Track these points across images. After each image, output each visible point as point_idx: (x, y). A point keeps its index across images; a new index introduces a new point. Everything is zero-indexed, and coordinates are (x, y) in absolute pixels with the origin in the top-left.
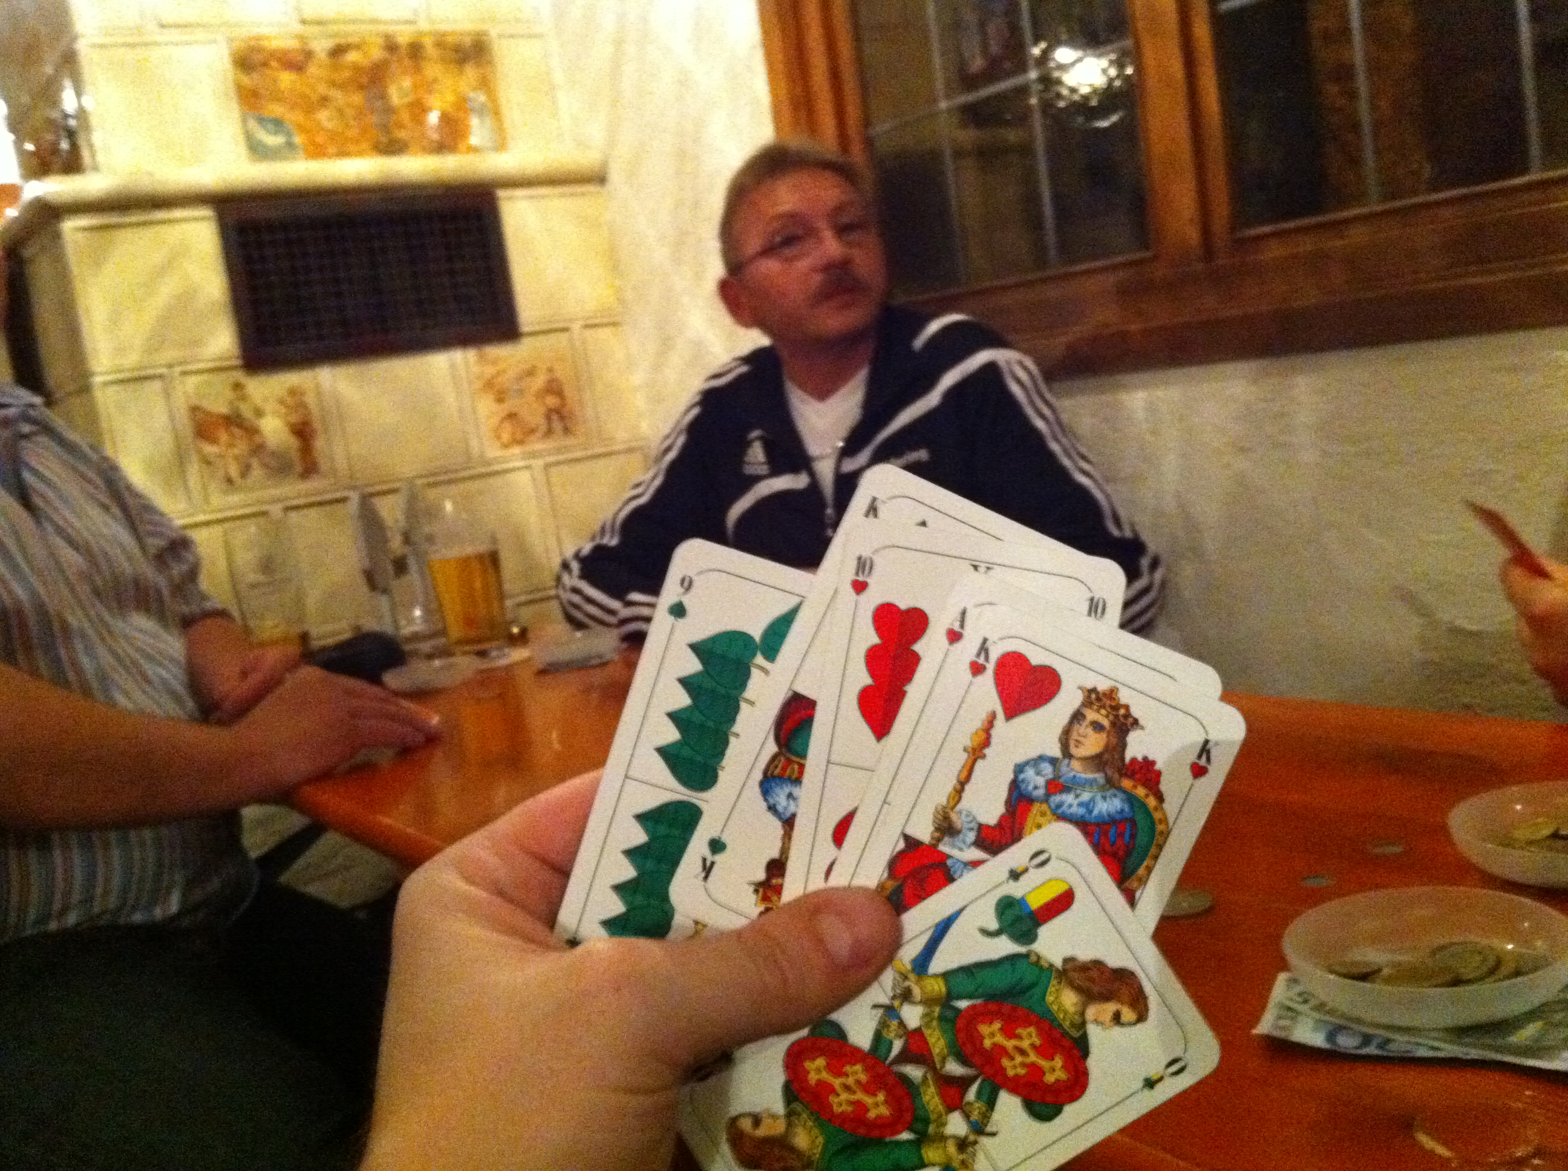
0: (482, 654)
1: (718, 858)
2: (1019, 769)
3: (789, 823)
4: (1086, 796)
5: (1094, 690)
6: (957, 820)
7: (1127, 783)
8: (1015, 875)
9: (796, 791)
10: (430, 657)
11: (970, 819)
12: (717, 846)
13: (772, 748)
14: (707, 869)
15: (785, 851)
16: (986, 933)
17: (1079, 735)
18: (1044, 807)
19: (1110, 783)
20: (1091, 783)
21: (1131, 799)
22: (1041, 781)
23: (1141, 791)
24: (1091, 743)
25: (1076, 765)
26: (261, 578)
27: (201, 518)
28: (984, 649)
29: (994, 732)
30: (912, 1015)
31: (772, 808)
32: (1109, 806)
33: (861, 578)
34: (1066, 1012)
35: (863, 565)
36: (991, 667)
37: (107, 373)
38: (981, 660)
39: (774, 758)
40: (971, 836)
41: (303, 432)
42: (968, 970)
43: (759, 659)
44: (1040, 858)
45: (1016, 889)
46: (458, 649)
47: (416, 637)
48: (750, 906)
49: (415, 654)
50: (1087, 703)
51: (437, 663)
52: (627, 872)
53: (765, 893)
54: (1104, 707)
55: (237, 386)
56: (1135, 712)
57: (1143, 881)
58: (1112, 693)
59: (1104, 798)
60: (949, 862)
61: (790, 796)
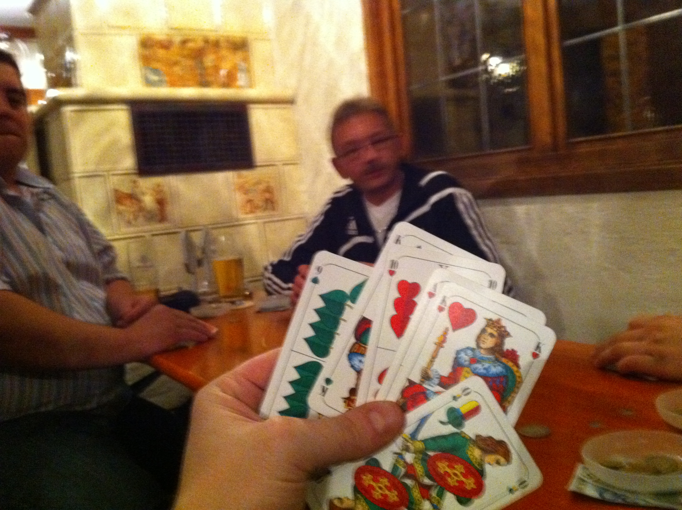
0: (233, 303)
1: (330, 387)
2: (458, 352)
3: (359, 372)
4: (486, 365)
5: (490, 320)
6: (431, 374)
7: (504, 360)
8: (455, 398)
9: (363, 359)
10: (210, 302)
11: (437, 374)
12: (328, 381)
13: (353, 340)
14: (324, 391)
15: (357, 385)
16: (442, 423)
17: (485, 339)
18: (468, 370)
19: (497, 360)
20: (489, 359)
21: (506, 367)
22: (467, 358)
23: (510, 364)
24: (489, 342)
25: (482, 351)
26: (141, 264)
27: (117, 237)
28: (444, 301)
29: (448, 336)
30: (409, 457)
31: (352, 366)
32: (496, 369)
33: (393, 269)
34: (476, 459)
35: (394, 264)
36: (447, 309)
37: (80, 173)
38: (443, 306)
39: (354, 344)
40: (437, 381)
41: (161, 202)
42: (434, 439)
43: (349, 303)
44: (466, 392)
45: (455, 405)
46: (223, 300)
47: (205, 294)
48: (341, 408)
49: (204, 301)
50: (488, 325)
51: (214, 305)
52: (290, 391)
53: (348, 403)
54: (495, 327)
55: (135, 182)
56: (508, 329)
57: (510, 403)
58: (498, 321)
59: (495, 366)
60: (428, 392)
61: (360, 361)
